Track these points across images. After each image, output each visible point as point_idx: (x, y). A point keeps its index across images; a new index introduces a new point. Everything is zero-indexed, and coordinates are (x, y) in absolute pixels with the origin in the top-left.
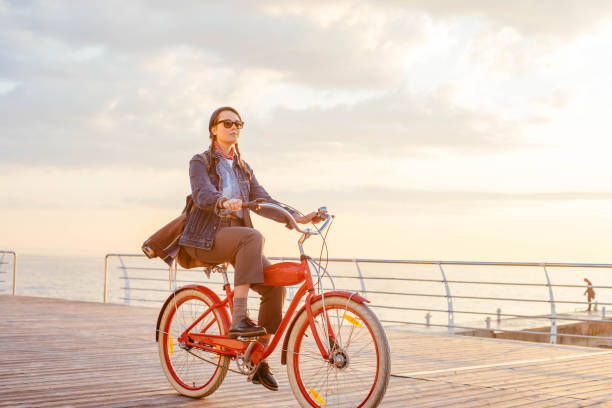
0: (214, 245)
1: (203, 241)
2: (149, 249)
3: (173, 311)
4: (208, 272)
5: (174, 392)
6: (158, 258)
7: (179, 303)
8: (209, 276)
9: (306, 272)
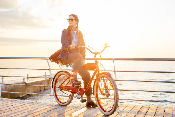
0: (67, 57)
1: (65, 56)
2: (51, 59)
3: (57, 79)
4: (67, 66)
5: (58, 104)
6: (54, 62)
7: (59, 77)
8: (67, 68)
9: (97, 66)
